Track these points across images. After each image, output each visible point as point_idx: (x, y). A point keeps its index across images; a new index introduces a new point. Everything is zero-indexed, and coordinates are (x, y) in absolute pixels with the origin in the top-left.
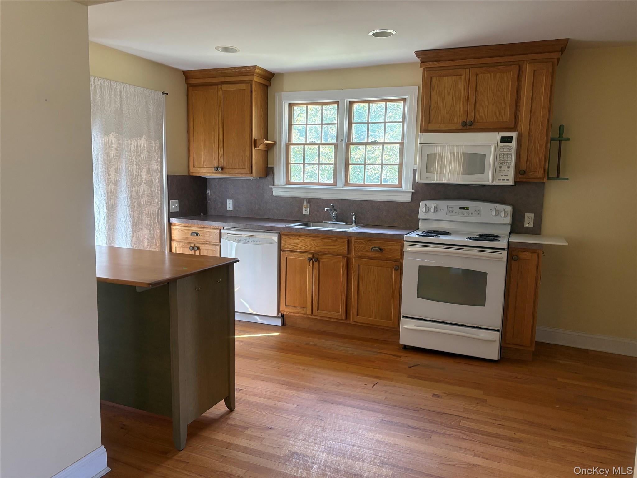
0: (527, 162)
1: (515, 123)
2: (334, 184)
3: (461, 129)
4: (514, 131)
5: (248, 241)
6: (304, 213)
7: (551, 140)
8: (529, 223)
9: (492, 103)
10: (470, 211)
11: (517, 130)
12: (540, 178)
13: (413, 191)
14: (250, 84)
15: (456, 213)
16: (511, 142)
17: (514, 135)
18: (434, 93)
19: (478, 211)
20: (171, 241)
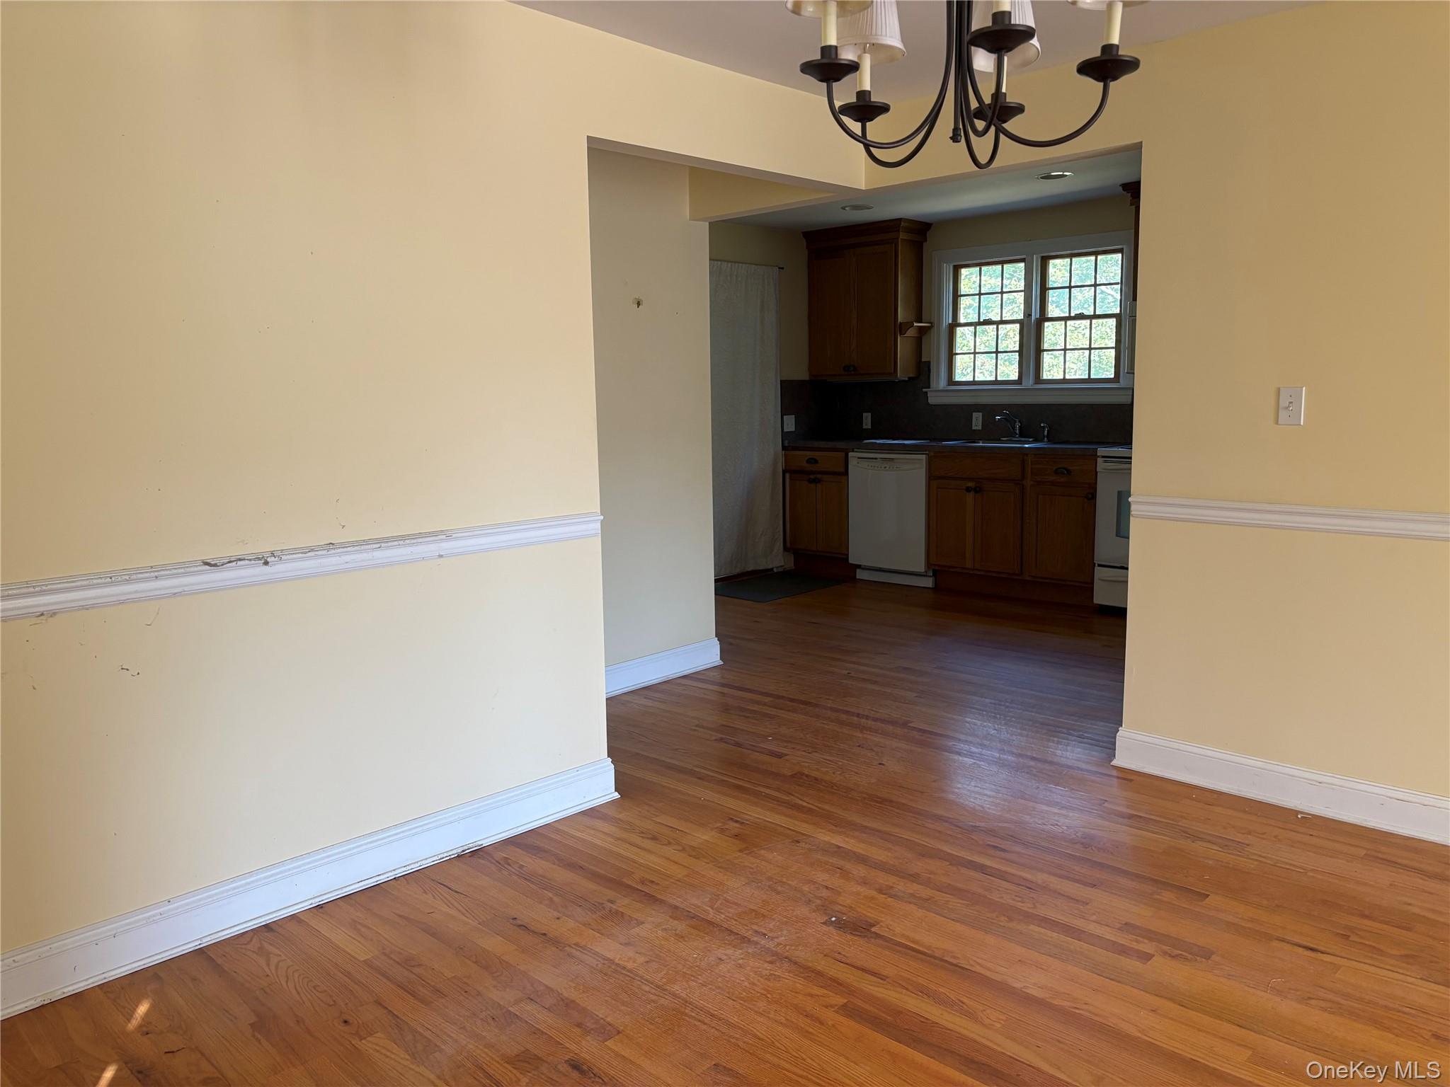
2: (1019, 381)
5: (885, 467)
6: (974, 428)
14: (894, 245)
20: (784, 472)
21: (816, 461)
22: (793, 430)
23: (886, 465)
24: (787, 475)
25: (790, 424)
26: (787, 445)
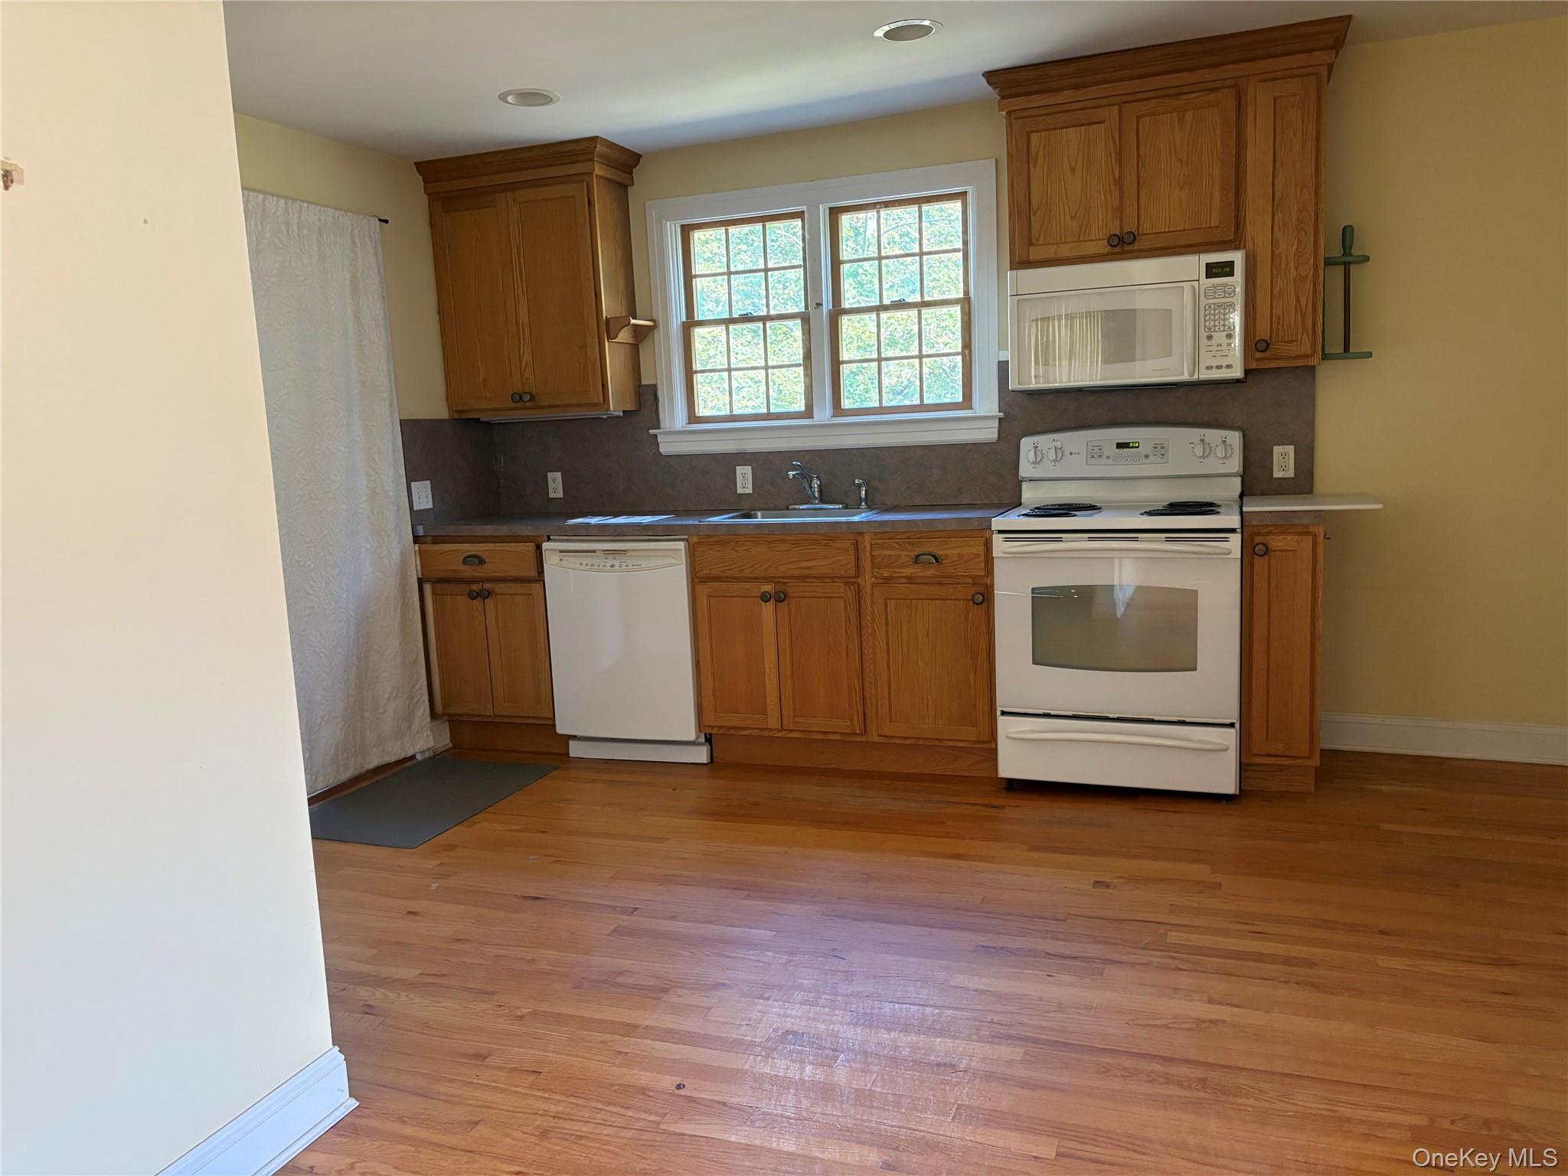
0: (1271, 320)
1: (1237, 229)
2: (808, 413)
3: (1108, 254)
4: (1237, 248)
5: (612, 566)
6: (740, 491)
7: (1326, 264)
8: (1284, 467)
9: (1179, 186)
10: (1144, 449)
11: (1242, 246)
12: (1305, 356)
13: (1002, 414)
14: (585, 184)
15: (1108, 457)
16: (1232, 274)
17: (1237, 257)
18: (1036, 173)
19: (1161, 450)
20: (420, 582)
21: (481, 561)
22: (430, 506)
23: (614, 562)
24: (428, 588)
25: (424, 496)
26: (421, 534)
